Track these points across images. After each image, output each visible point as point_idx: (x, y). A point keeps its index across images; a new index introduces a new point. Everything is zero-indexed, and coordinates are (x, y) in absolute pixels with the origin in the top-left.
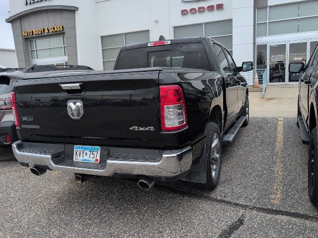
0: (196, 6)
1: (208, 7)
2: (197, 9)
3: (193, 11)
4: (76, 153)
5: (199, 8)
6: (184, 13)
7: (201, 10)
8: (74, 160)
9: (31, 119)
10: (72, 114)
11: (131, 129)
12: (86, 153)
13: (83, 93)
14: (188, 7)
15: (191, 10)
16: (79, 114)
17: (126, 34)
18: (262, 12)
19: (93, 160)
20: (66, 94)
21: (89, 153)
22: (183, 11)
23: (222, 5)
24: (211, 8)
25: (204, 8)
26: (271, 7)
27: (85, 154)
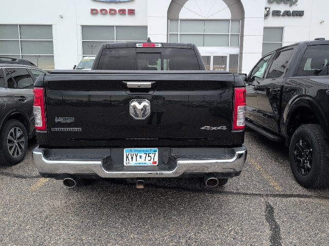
0: (107, 7)
1: (120, 11)
2: (108, 10)
3: (104, 12)
4: (127, 157)
5: (111, 10)
6: (94, 12)
7: (112, 12)
8: (125, 164)
9: (70, 120)
10: (136, 115)
11: (203, 128)
12: (141, 157)
13: (151, 93)
14: (99, 6)
15: (102, 10)
16: (144, 115)
17: (20, 26)
18: (174, 24)
19: (150, 163)
20: (129, 92)
21: (143, 156)
22: (92, 10)
23: (134, 10)
24: (122, 12)
25: (115, 10)
26: (182, 20)
27: (138, 157)
